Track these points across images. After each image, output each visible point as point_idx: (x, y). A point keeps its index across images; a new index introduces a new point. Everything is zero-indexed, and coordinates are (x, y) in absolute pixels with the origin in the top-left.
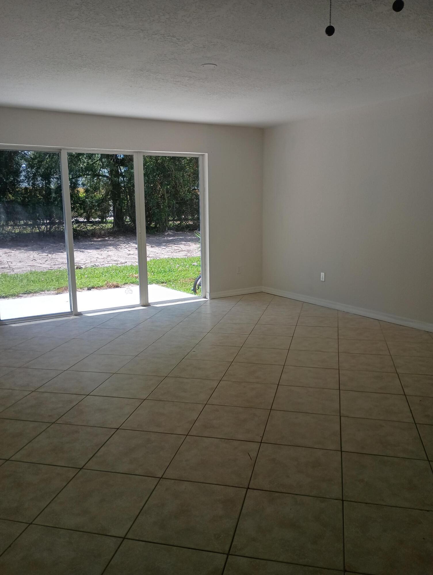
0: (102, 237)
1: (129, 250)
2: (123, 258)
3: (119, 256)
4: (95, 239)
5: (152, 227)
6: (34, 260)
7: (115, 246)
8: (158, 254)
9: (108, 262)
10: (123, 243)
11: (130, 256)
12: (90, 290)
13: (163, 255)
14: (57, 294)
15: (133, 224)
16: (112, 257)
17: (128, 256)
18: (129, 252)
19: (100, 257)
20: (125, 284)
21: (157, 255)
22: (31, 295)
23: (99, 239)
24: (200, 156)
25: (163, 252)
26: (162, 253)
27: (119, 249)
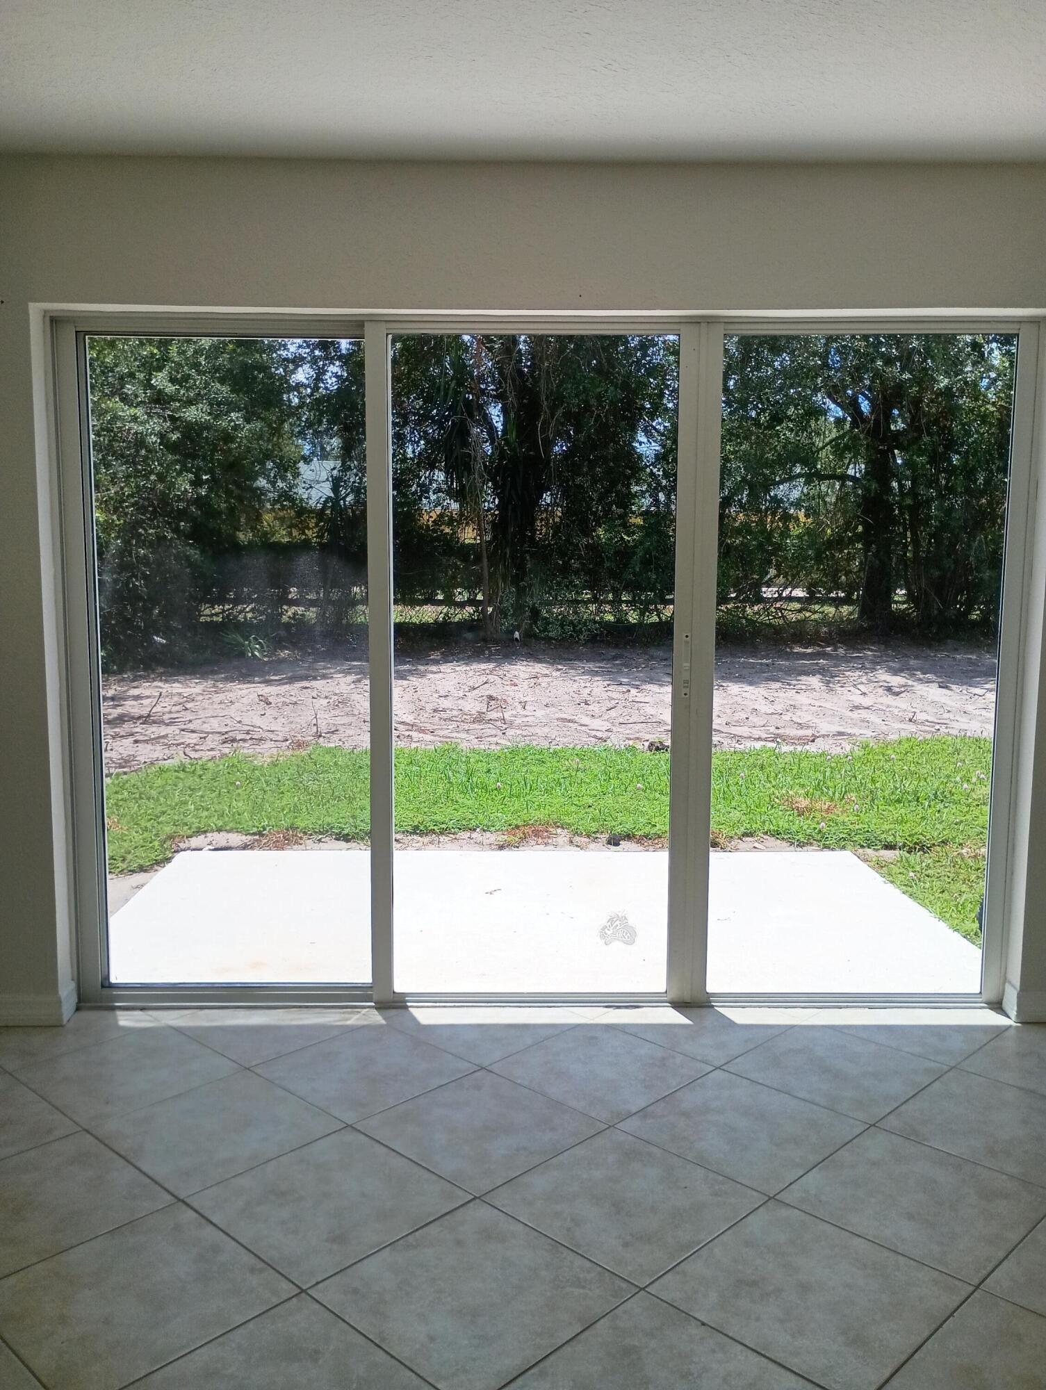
0: (819, 646)
1: (865, 694)
2: (829, 719)
3: (822, 712)
4: (797, 649)
5: (974, 623)
6: (583, 705)
7: (828, 676)
8: (949, 712)
9: (777, 728)
10: (860, 668)
11: (855, 715)
12: (617, 844)
13: (964, 719)
14: (501, 848)
15: (914, 611)
16: (799, 713)
17: (850, 714)
18: (859, 700)
19: (764, 708)
20: (745, 835)
21: (946, 715)
22: (426, 839)
23: (809, 651)
24: (1024, 326)
25: (969, 708)
26: (965, 712)
27: (837, 687)
